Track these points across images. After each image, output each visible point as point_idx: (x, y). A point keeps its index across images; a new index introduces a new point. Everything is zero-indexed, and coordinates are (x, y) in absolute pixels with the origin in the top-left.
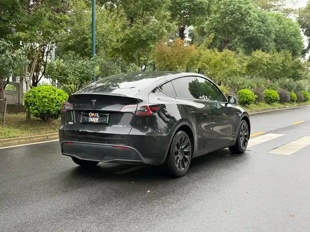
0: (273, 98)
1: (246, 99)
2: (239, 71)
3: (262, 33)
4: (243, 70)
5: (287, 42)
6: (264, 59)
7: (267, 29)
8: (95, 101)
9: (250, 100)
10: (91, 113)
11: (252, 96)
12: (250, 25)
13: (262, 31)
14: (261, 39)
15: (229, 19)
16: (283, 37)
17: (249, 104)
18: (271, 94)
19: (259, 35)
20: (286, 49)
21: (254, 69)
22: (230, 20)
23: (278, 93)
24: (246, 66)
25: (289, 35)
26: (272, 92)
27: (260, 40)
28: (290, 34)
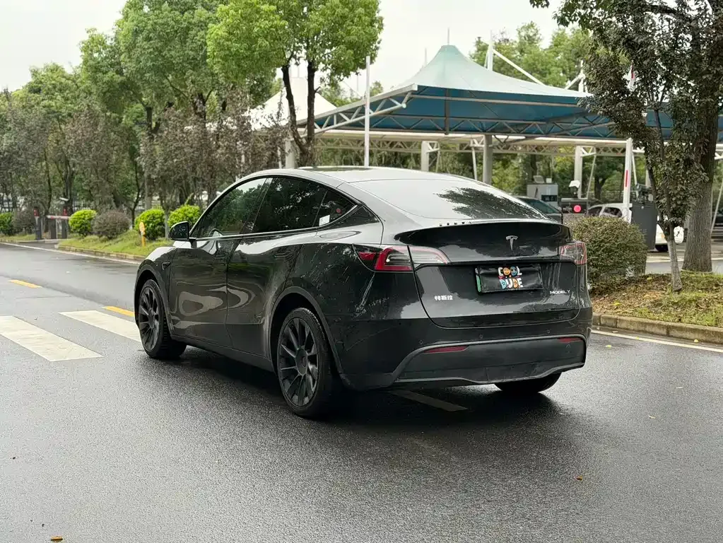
8: (514, 240)
10: (503, 268)
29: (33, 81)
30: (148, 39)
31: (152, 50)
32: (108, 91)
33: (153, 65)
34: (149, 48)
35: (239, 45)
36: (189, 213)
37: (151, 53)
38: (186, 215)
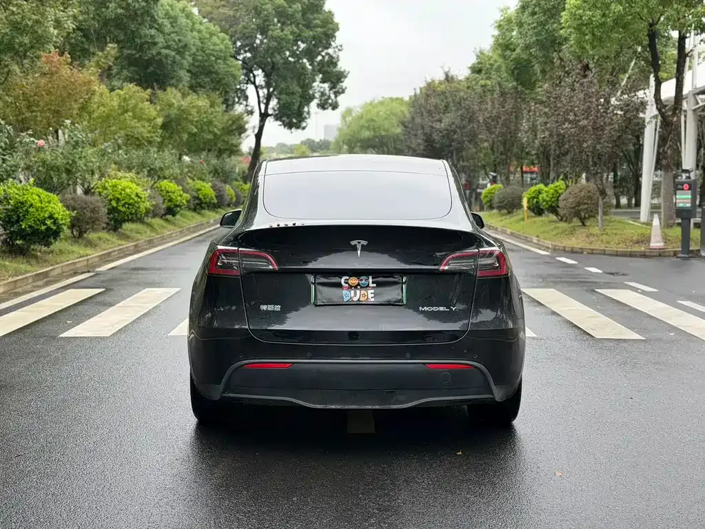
0: (205, 198)
1: (170, 203)
2: (147, 137)
3: (170, 49)
4: (156, 134)
5: (211, 72)
6: (194, 112)
7: (180, 40)
8: (363, 245)
9: (177, 206)
10: (347, 278)
11: (181, 196)
12: (156, 29)
13: (170, 44)
14: (169, 62)
15: (116, 8)
16: (200, 61)
17: (174, 215)
18: (199, 190)
19: (164, 51)
20: (208, 87)
21: (170, 132)
22: (120, 11)
23: (212, 187)
24: (160, 124)
25: (214, 56)
26: (202, 186)
27: (167, 63)
28: (215, 53)
29: (476, 62)
30: (534, 14)
31: (535, 25)
32: (515, 68)
33: (537, 40)
34: (533, 23)
35: (591, 13)
36: (561, 189)
37: (534, 28)
38: (556, 191)
